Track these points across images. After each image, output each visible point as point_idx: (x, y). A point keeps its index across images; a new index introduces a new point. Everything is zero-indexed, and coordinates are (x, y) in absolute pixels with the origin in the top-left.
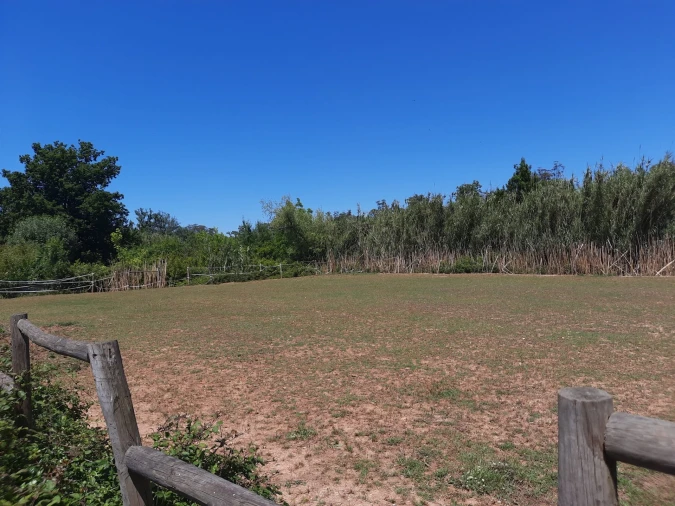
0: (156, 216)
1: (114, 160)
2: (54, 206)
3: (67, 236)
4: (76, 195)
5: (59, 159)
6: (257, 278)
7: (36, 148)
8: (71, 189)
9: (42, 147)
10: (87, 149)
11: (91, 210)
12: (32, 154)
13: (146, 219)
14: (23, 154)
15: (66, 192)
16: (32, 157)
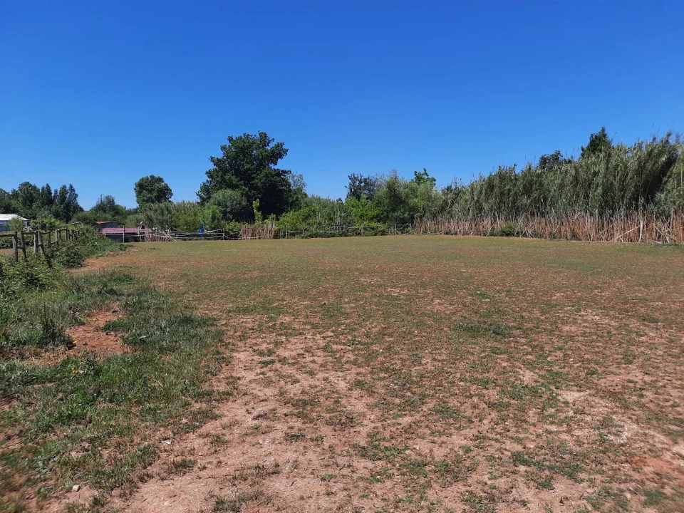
0: (365, 180)
1: (282, 144)
2: (238, 182)
3: (240, 204)
4: (252, 174)
5: (241, 148)
6: (341, 235)
7: (230, 139)
8: (249, 169)
9: (234, 138)
10: (264, 138)
11: (259, 184)
12: (228, 144)
13: (357, 183)
14: (222, 145)
15: (246, 171)
16: (227, 146)
